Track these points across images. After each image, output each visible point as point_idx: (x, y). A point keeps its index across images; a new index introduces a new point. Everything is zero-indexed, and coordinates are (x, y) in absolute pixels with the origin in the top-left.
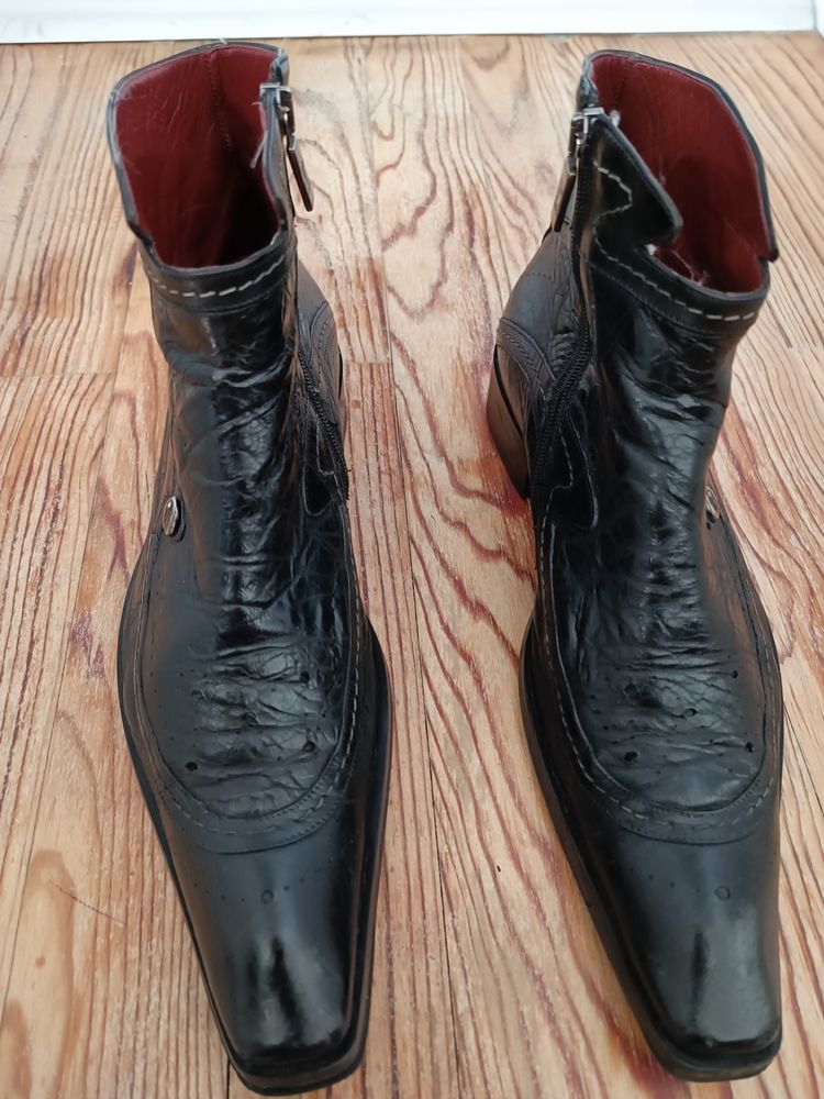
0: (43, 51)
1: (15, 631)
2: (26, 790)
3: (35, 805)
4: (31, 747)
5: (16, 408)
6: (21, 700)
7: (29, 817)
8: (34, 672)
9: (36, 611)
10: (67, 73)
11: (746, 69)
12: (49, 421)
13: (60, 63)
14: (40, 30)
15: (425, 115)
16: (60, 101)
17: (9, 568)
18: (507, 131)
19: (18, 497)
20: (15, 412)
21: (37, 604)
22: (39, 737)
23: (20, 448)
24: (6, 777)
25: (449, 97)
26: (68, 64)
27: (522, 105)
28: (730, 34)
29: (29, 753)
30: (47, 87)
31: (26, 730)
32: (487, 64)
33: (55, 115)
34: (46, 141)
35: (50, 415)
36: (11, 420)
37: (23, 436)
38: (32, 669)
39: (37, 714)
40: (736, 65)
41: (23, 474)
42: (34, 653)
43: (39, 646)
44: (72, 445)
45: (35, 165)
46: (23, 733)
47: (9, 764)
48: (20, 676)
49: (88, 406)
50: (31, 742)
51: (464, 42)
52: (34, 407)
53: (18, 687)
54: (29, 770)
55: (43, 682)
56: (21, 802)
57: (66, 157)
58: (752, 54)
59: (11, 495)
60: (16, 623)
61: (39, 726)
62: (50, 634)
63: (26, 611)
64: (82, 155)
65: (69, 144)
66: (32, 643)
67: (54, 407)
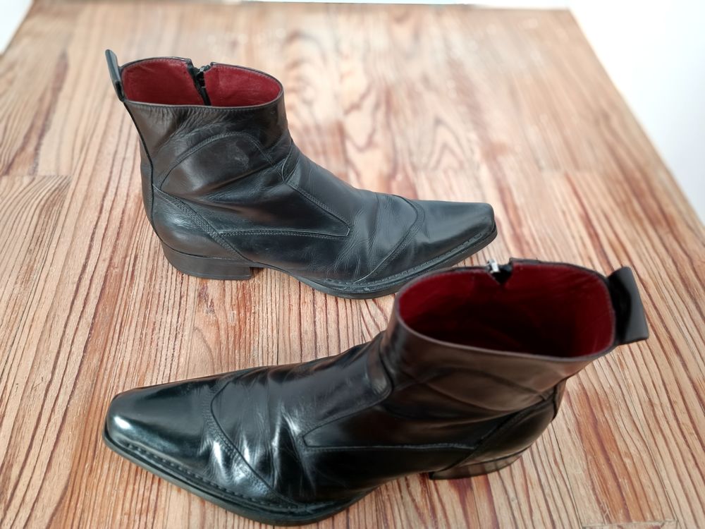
1: (173, 292)
2: (182, 360)
3: (187, 366)
4: (183, 342)
6: (178, 322)
7: (184, 371)
8: (183, 310)
9: (182, 283)
21: (182, 280)
22: (186, 338)
24: (173, 354)
29: (182, 344)
31: (181, 335)
38: (182, 309)
39: (185, 328)
42: (182, 301)
43: (184, 299)
46: (180, 336)
47: (174, 349)
48: (176, 311)
50: (183, 340)
53: (176, 316)
54: (183, 352)
55: (187, 315)
56: (180, 365)
60: (173, 289)
61: (186, 333)
62: (189, 294)
66: (181, 298)
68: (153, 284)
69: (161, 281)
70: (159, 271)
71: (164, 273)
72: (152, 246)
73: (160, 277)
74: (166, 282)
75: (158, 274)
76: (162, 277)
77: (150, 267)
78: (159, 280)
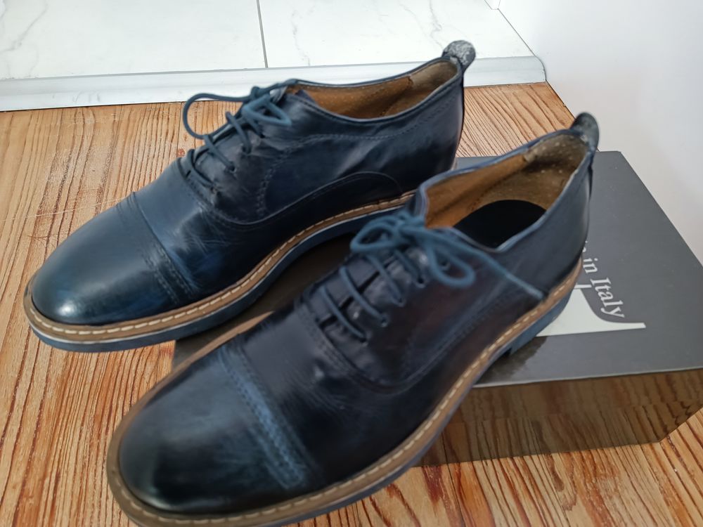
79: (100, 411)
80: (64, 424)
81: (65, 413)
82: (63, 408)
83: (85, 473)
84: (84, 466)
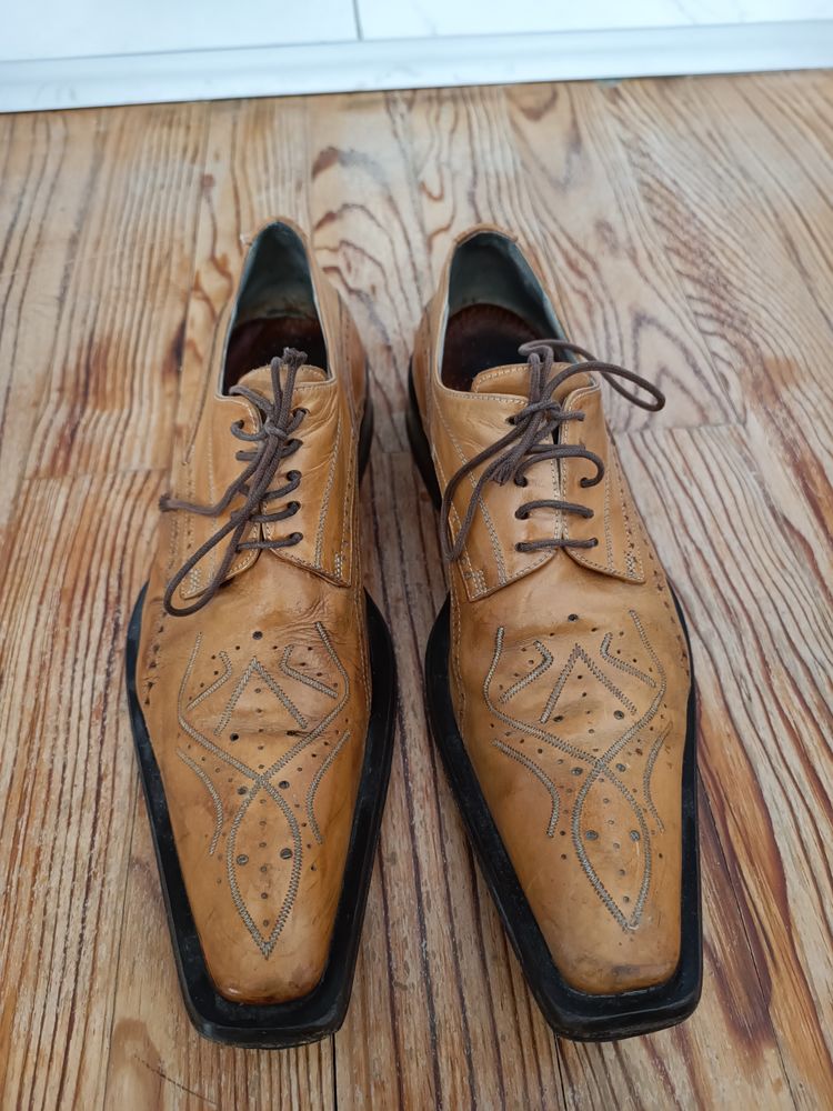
0: (77, 117)
1: (81, 766)
2: (103, 950)
3: (114, 967)
4: (105, 900)
5: (70, 510)
6: (92, 846)
7: (108, 982)
8: (104, 813)
9: (102, 743)
10: (102, 138)
11: (806, 109)
12: (104, 525)
13: (93, 129)
14: (73, 95)
15: (475, 173)
16: (95, 171)
17: (72, 692)
18: (562, 186)
19: (76, 612)
20: (69, 515)
21: (103, 733)
22: (112, 888)
23: (76, 555)
24: (81, 936)
25: (498, 153)
26: (102, 129)
27: (575, 158)
28: (787, 72)
29: (103, 906)
30: (82, 156)
31: (99, 880)
32: (535, 115)
33: (92, 185)
34: (84, 215)
35: (105, 519)
36: (66, 525)
37: (79, 543)
38: (101, 810)
39: (110, 861)
40: (796, 106)
41: (81, 586)
42: (103, 790)
43: (107, 783)
44: (129, 551)
45: (74, 241)
46: (96, 884)
47: (83, 920)
48: (89, 817)
49: (143, 507)
50: (105, 895)
51: (510, 91)
52: (88, 510)
53: (88, 831)
54: (105, 928)
55: (114, 824)
56: (99, 964)
57: (106, 231)
58: (812, 93)
59: (70, 610)
60: (82, 757)
61: (112, 875)
62: (118, 769)
63: (92, 742)
64: (122, 228)
65: (108, 217)
66: (100, 780)
67: (108, 509)
68: (35, 747)
69: (55, 739)
70: (50, 712)
71: (62, 717)
72: (36, 653)
73: (51, 728)
74: (67, 740)
75: (48, 722)
76: (57, 727)
77: (30, 704)
78: (49, 736)
79: (69, 584)
80: (11, 601)
81: (12, 583)
82: (9, 577)
83: (44, 677)
84: (42, 667)
